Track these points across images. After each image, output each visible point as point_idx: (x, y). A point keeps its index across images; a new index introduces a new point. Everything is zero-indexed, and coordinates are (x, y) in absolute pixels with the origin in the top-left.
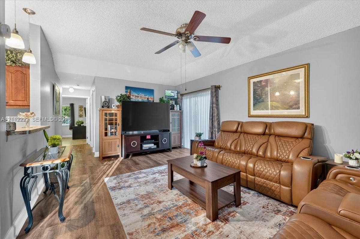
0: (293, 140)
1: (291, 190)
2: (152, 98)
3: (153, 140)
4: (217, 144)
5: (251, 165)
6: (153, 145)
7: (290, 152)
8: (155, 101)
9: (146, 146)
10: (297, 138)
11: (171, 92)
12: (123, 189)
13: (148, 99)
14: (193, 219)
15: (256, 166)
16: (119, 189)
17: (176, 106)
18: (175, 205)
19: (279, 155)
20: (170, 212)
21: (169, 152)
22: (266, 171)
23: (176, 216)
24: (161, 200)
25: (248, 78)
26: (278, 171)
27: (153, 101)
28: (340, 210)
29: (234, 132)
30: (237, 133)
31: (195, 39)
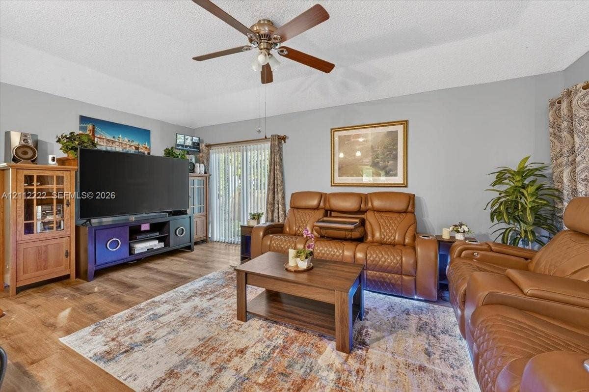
0: (396, 215)
1: (415, 280)
2: (146, 148)
3: (156, 232)
4: (288, 230)
5: (360, 255)
6: (156, 242)
7: (395, 231)
8: (152, 154)
9: (141, 248)
10: (400, 212)
12: (136, 349)
13: (137, 148)
14: (319, 361)
15: (369, 255)
16: (126, 352)
17: (198, 166)
18: (272, 347)
19: (383, 237)
20: (275, 364)
21: (189, 252)
22: (383, 260)
23: (290, 366)
24: (240, 347)
25: (332, 129)
26: (398, 258)
27: (149, 153)
28: (528, 290)
29: (314, 209)
30: (319, 211)
31: (282, 51)
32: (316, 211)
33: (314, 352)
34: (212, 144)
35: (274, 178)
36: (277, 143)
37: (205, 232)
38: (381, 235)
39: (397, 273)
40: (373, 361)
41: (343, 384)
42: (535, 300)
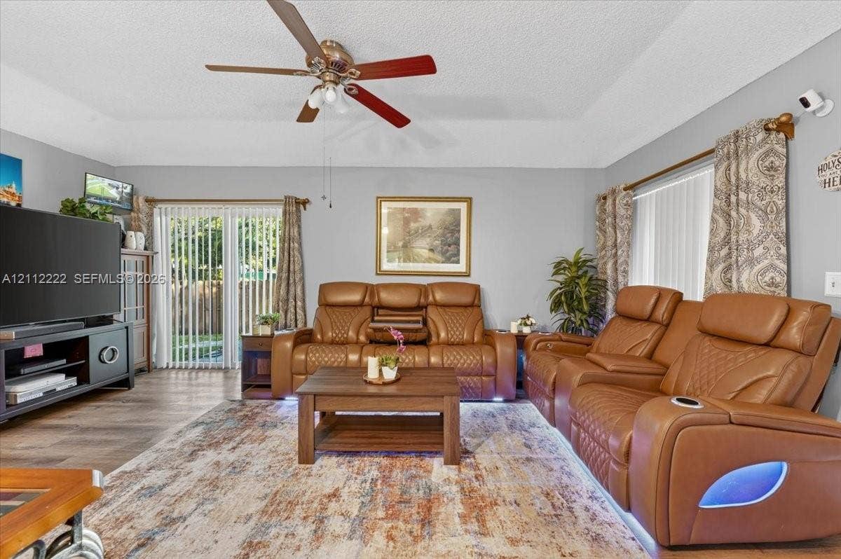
0: (462, 310)
1: (495, 380)
2: (13, 194)
4: (319, 337)
5: (434, 360)
6: (61, 378)
9: (28, 391)
10: (466, 306)
11: (109, 184)
14: (433, 479)
16: (141, 546)
17: (133, 236)
19: (450, 336)
20: (386, 496)
21: (124, 390)
22: (462, 361)
26: (478, 358)
27: (19, 205)
28: (610, 367)
29: (357, 306)
30: (363, 308)
31: (350, 89)
32: (359, 308)
33: (421, 472)
34: (157, 197)
35: (289, 261)
36: (294, 208)
37: (146, 353)
38: (448, 334)
39: (477, 375)
40: (485, 464)
41: (470, 492)
42: (614, 375)
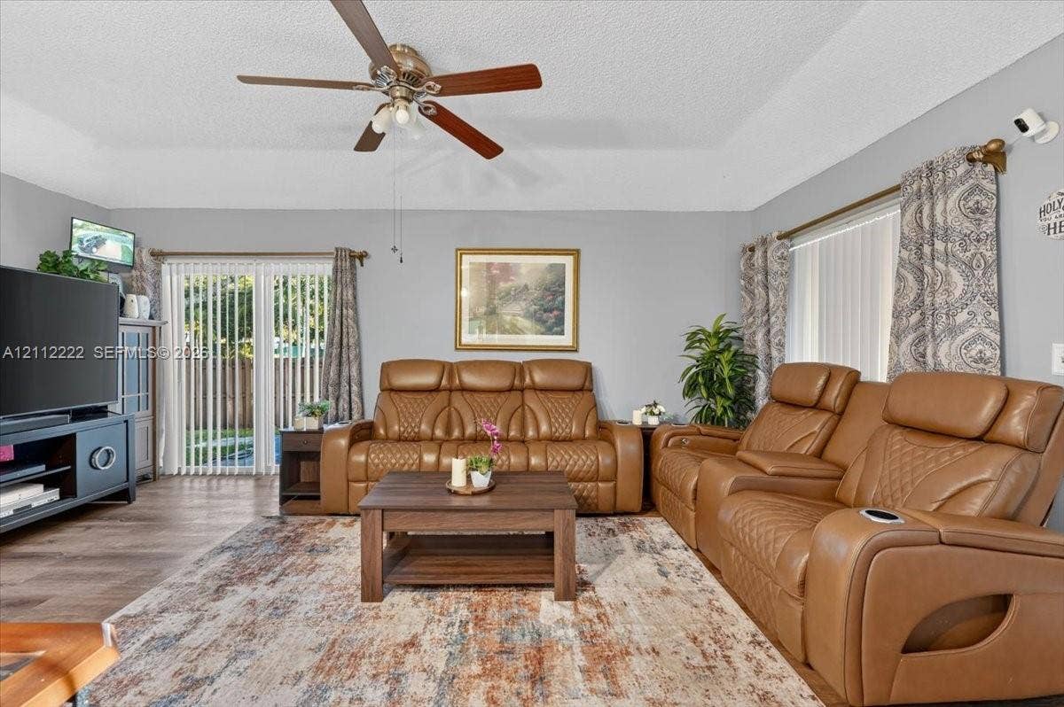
0: (569, 395)
1: (615, 486)
4: (382, 432)
6: (38, 490)
7: (571, 421)
10: (574, 391)
14: (542, 620)
17: (135, 301)
18: (457, 624)
19: (553, 429)
21: (124, 505)
22: (572, 462)
23: (505, 639)
24: (403, 638)
25: (457, 250)
26: (593, 458)
28: (770, 469)
29: (431, 391)
30: (440, 393)
31: (427, 108)
32: (434, 394)
33: (526, 611)
34: (166, 250)
35: (342, 333)
36: (348, 264)
37: (150, 456)
38: (551, 427)
39: (591, 480)
40: (609, 599)
41: (592, 637)
